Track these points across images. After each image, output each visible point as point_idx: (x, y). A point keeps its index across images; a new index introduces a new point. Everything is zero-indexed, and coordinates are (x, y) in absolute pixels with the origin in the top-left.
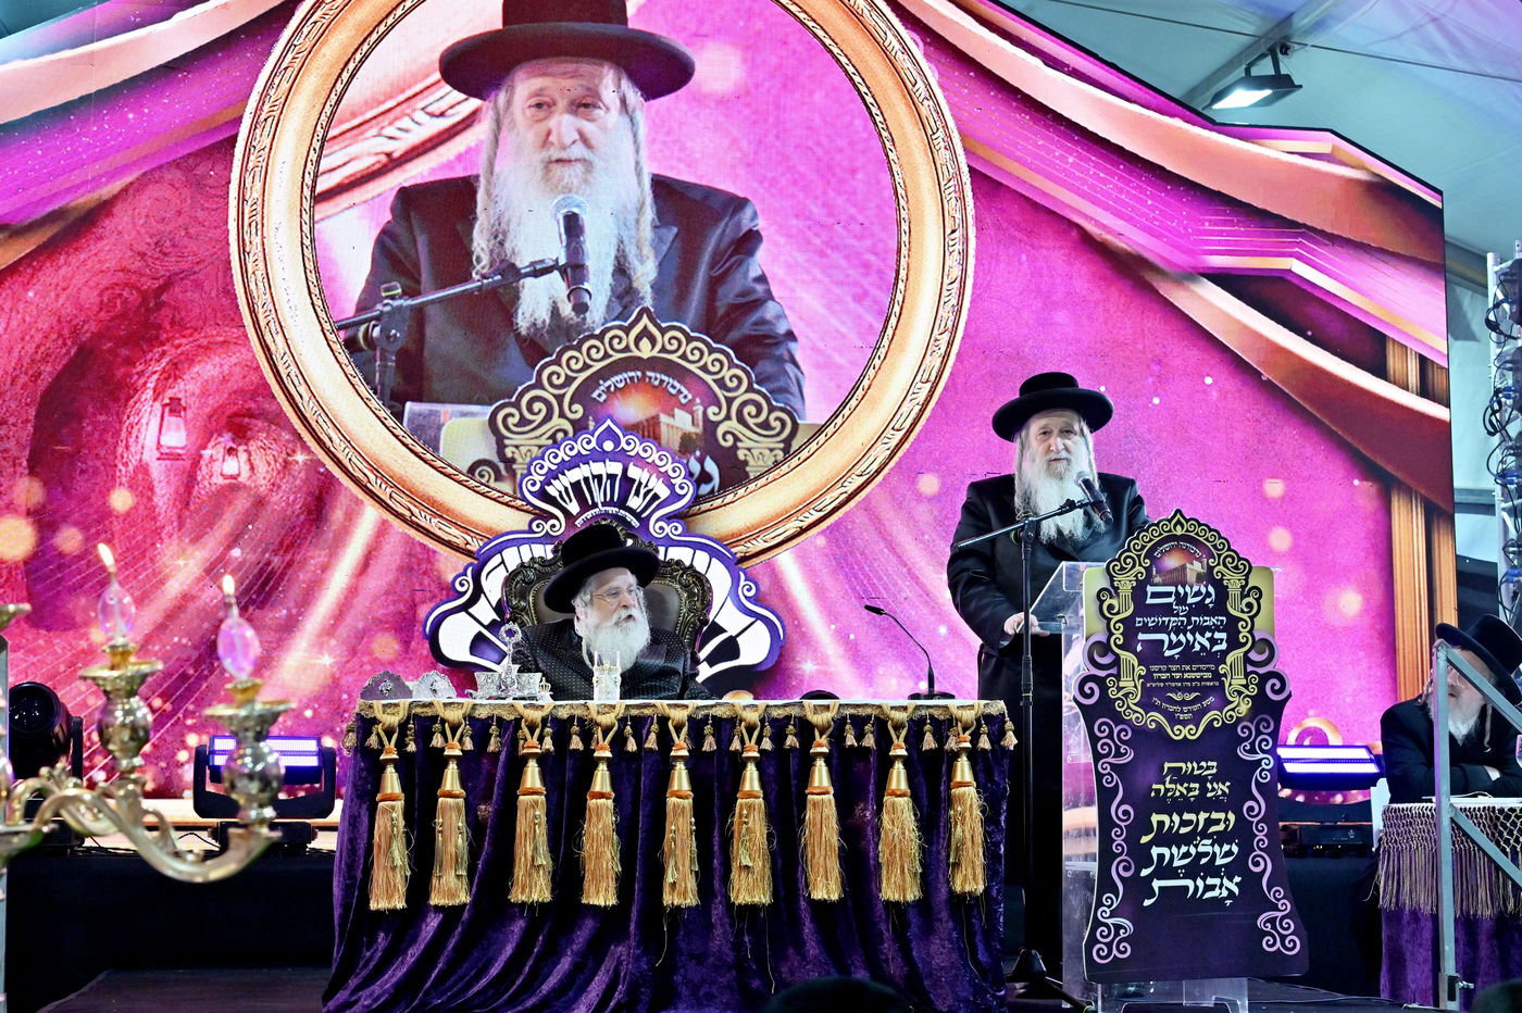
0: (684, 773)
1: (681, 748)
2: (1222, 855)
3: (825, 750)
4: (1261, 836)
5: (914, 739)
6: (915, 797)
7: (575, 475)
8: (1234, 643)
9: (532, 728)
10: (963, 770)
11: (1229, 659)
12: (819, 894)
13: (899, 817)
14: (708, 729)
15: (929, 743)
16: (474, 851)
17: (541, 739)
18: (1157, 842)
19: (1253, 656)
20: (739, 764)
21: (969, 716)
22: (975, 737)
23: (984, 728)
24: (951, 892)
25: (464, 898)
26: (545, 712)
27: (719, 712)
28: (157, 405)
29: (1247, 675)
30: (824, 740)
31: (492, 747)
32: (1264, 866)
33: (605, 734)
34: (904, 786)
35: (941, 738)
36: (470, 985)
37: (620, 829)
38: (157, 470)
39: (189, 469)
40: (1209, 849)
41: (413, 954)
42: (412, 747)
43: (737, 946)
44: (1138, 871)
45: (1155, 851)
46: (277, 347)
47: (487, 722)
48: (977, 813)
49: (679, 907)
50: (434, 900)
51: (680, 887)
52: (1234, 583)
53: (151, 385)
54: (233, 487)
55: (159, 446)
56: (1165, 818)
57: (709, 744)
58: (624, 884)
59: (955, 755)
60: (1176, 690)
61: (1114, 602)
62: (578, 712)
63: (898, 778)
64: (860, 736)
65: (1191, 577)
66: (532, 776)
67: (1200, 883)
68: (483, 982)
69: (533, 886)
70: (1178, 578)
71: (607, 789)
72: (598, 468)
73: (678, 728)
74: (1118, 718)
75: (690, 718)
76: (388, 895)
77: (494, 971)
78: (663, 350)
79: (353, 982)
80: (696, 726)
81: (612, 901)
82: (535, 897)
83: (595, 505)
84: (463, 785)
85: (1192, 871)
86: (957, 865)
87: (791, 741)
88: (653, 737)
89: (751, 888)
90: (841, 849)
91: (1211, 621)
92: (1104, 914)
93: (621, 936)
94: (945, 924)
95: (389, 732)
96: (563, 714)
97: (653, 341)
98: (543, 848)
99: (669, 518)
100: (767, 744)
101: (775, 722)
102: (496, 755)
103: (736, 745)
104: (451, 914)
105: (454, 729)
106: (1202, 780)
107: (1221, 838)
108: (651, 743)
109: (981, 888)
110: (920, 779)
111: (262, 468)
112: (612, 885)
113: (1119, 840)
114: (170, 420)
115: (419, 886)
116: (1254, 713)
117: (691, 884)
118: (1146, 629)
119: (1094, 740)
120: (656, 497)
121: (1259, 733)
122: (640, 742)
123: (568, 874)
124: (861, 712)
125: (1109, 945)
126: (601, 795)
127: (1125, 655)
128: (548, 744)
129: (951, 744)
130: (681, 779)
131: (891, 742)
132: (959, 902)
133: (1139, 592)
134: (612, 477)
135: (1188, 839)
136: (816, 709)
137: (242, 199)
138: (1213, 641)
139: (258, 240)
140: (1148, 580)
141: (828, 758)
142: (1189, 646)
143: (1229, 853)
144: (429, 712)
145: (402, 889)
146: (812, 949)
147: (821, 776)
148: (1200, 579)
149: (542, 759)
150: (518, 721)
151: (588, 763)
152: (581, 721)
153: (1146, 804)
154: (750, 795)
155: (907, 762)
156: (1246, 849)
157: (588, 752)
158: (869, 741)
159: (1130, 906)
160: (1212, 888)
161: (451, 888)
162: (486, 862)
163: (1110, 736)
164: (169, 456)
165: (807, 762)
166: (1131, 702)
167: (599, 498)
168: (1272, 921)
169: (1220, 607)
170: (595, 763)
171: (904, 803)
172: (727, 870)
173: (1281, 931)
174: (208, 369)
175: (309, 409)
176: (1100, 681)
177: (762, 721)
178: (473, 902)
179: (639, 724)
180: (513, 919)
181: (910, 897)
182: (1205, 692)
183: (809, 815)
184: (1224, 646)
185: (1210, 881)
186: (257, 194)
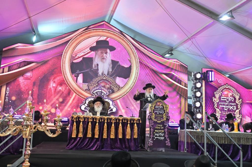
0: (106, 124)
1: (106, 121)
2: (162, 135)
3: (121, 122)
4: (166, 133)
5: (131, 121)
6: (130, 127)
7: (96, 91)
8: (164, 113)
9: (90, 118)
10: (136, 125)
11: (164, 114)
12: (120, 137)
13: (128, 130)
14: (109, 119)
15: (132, 122)
16: (83, 131)
17: (91, 120)
18: (156, 133)
19: (166, 114)
20: (112, 123)
21: (136, 119)
22: (137, 121)
23: (138, 121)
24: (134, 138)
25: (82, 136)
26: (92, 117)
27: (110, 118)
28: (53, 82)
29: (166, 116)
30: (121, 121)
31: (86, 120)
32: (167, 136)
33: (98, 119)
34: (129, 126)
35: (133, 121)
36: (82, 146)
37: (99, 130)
38: (52, 89)
39: (56, 88)
40: (161, 134)
41: (76, 142)
42: (77, 120)
43: (111, 143)
44: (153, 136)
45: (155, 134)
46: (66, 76)
47: (85, 118)
48: (137, 129)
49: (105, 138)
50: (79, 136)
51: (105, 136)
52: (165, 106)
53: (52, 80)
54: (60, 91)
55: (52, 86)
56: (157, 131)
57: (109, 121)
58: (99, 136)
59: (135, 123)
60: (158, 117)
61: (152, 108)
62: (95, 117)
63: (129, 125)
64: (125, 121)
65: (160, 105)
66: (90, 124)
67: (160, 138)
68: (84, 145)
69: (89, 135)
70: (159, 105)
71: (98, 125)
72: (99, 90)
73: (106, 119)
74: (152, 120)
75: (107, 118)
76: (74, 136)
77: (85, 144)
78: (106, 78)
79: (70, 145)
80: (108, 119)
81: (98, 137)
82: (90, 136)
83: (98, 94)
84: (83, 124)
85: (159, 136)
86: (134, 135)
87: (118, 121)
88: (103, 120)
89: (112, 137)
90: (122, 133)
91: (162, 110)
92: (150, 141)
93: (98, 141)
94: (133, 141)
95: (75, 118)
96: (94, 117)
97: (105, 77)
98: (91, 131)
99: (106, 96)
100: (115, 121)
101: (116, 119)
102: (86, 121)
103: (112, 121)
104: (80, 138)
105: (82, 118)
106: (161, 127)
107: (162, 133)
108: (103, 121)
109: (137, 137)
110: (131, 126)
111: (63, 89)
112: (98, 136)
113: (152, 133)
114: (54, 83)
115: (77, 135)
116: (166, 120)
117: (106, 136)
118: (155, 111)
119: (149, 122)
120: (105, 94)
121: (167, 122)
122: (102, 120)
123: (93, 134)
124: (125, 118)
125: (150, 144)
126: (97, 126)
127: (153, 113)
128: (92, 120)
129: (134, 122)
130: (106, 125)
131: (128, 121)
132: (135, 139)
133: (155, 107)
134: (100, 91)
135: (159, 133)
136: (120, 118)
137: (63, 60)
138: (162, 112)
139: (64, 65)
140: (156, 106)
141: (121, 123)
142: (160, 113)
143: (163, 135)
144: (79, 116)
145: (75, 135)
146: (119, 143)
147: (120, 125)
148: (161, 106)
149: (91, 122)
150: (89, 118)
151: (96, 122)
152: (95, 118)
153: (155, 129)
154: (113, 127)
155: (130, 124)
156: (165, 134)
157: (96, 121)
158: (126, 121)
159: (152, 140)
160: (161, 138)
161: (81, 135)
162: (85, 133)
163: (151, 122)
164: (53, 87)
165: (119, 123)
166: (153, 118)
167: (99, 94)
168: (167, 142)
169: (163, 109)
170: (97, 122)
171: (129, 128)
172: (110, 134)
173: (168, 143)
174: (58, 78)
175: (69, 83)
176: (150, 116)
177: (115, 119)
178: (83, 137)
179: (102, 118)
180: (87, 139)
181: (129, 138)
182: (161, 118)
183: (119, 129)
184: (163, 113)
185: (161, 137)
186: (64, 60)
